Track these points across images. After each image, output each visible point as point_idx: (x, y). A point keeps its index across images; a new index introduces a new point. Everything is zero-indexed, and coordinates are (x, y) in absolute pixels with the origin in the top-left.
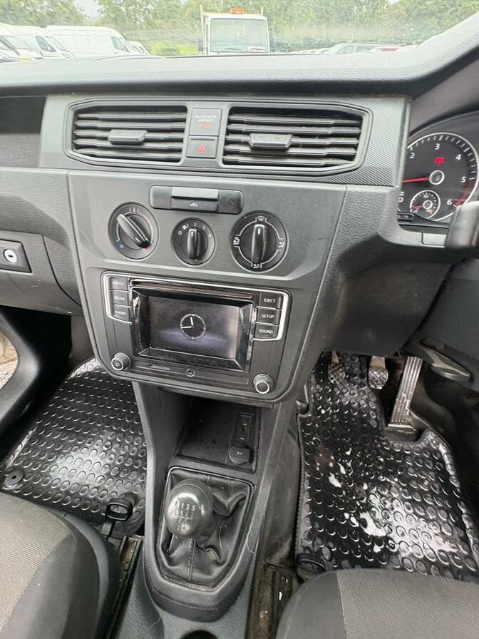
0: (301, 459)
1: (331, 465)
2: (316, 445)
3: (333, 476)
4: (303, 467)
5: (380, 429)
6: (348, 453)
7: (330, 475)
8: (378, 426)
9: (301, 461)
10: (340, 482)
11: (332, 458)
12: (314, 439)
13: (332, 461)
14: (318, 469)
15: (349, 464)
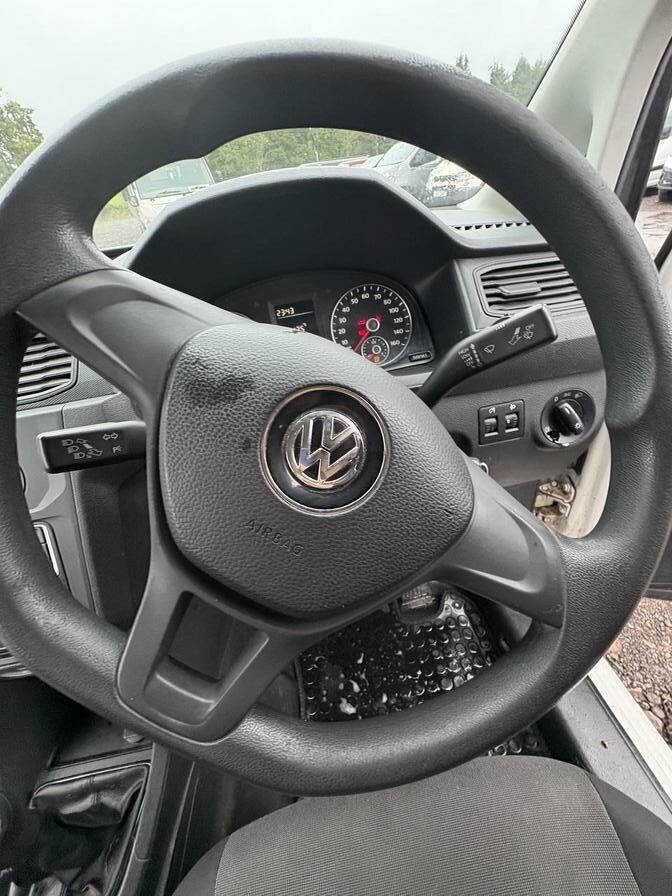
0: (299, 694)
1: (341, 686)
2: (320, 667)
3: (344, 701)
4: (303, 704)
5: (394, 613)
6: (360, 661)
7: (340, 702)
8: (392, 610)
9: (299, 698)
10: (354, 706)
11: (342, 676)
12: (317, 659)
13: (342, 681)
14: (325, 699)
15: (363, 676)
